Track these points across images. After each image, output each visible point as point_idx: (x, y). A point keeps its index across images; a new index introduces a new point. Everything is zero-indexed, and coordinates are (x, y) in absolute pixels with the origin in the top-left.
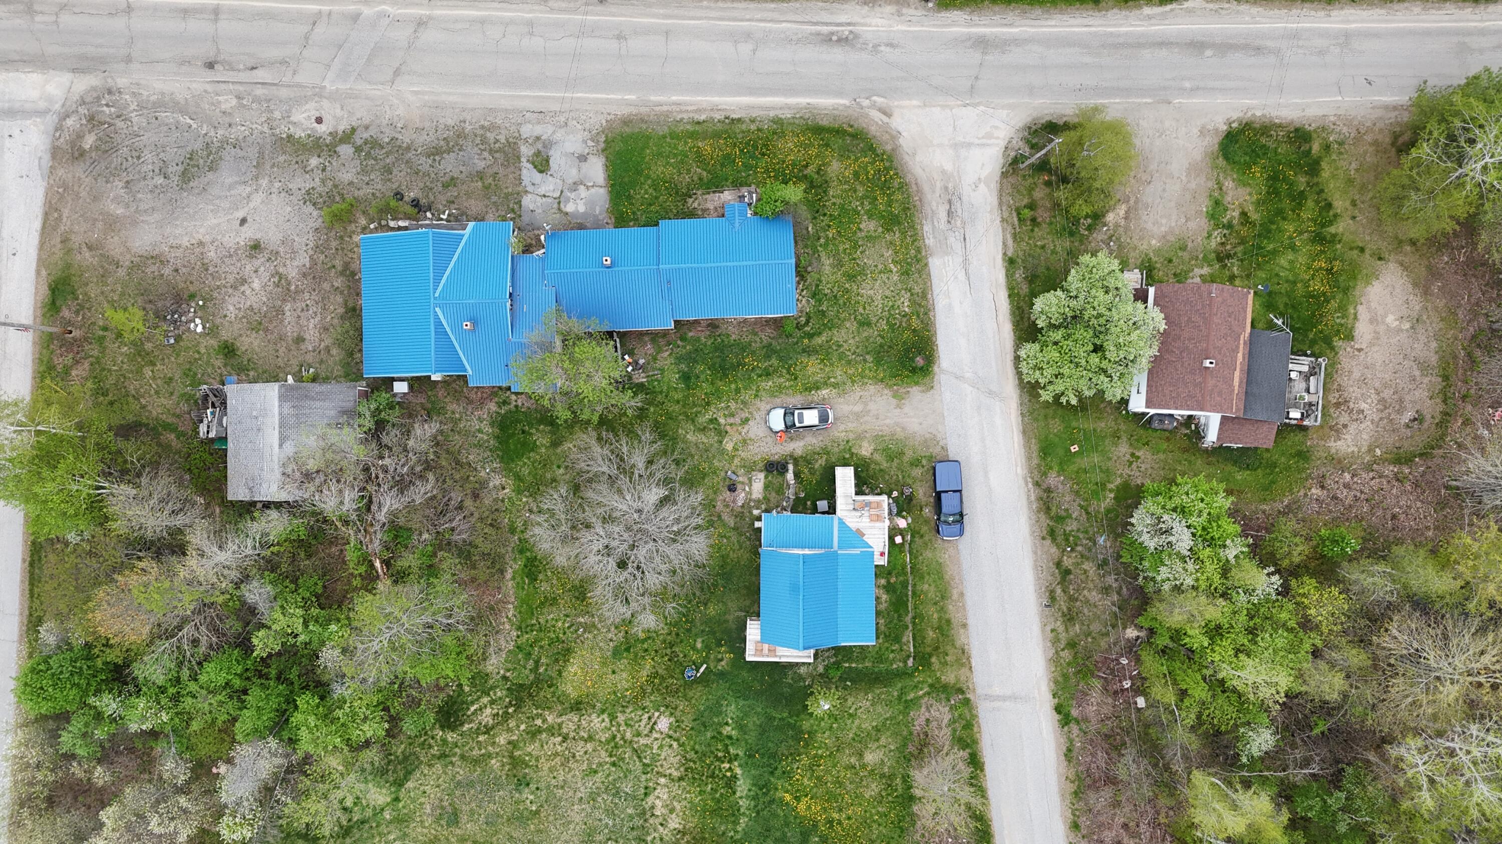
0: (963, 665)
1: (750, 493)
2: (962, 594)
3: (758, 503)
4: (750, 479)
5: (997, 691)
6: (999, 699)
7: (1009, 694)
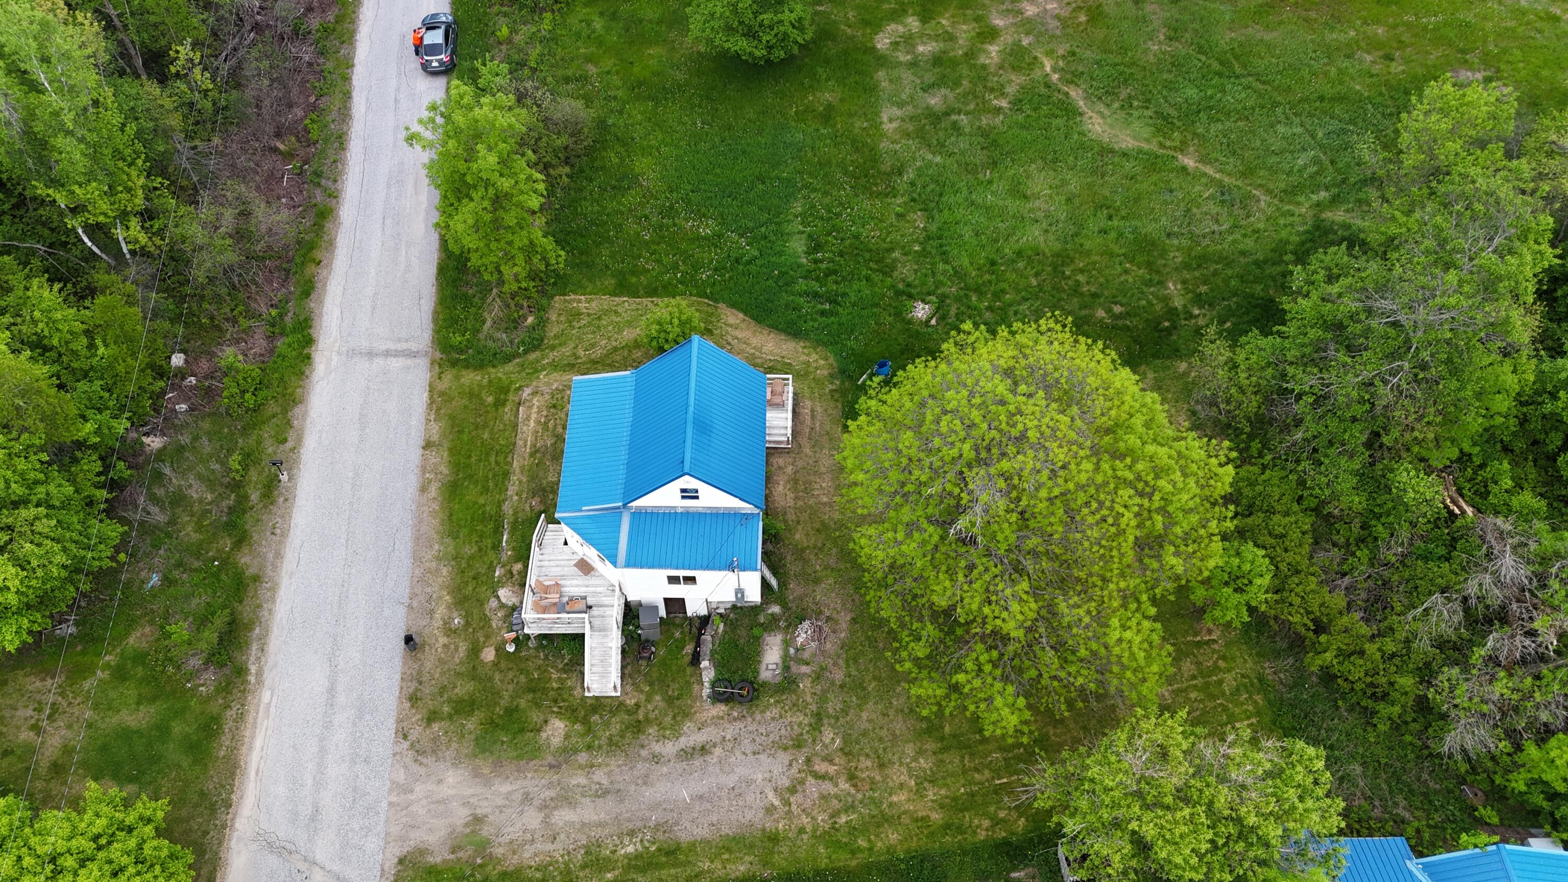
0: (442, 394)
1: (786, 644)
2: (423, 489)
3: (772, 625)
4: (786, 668)
5: (396, 363)
6: (397, 354)
7: (380, 361)
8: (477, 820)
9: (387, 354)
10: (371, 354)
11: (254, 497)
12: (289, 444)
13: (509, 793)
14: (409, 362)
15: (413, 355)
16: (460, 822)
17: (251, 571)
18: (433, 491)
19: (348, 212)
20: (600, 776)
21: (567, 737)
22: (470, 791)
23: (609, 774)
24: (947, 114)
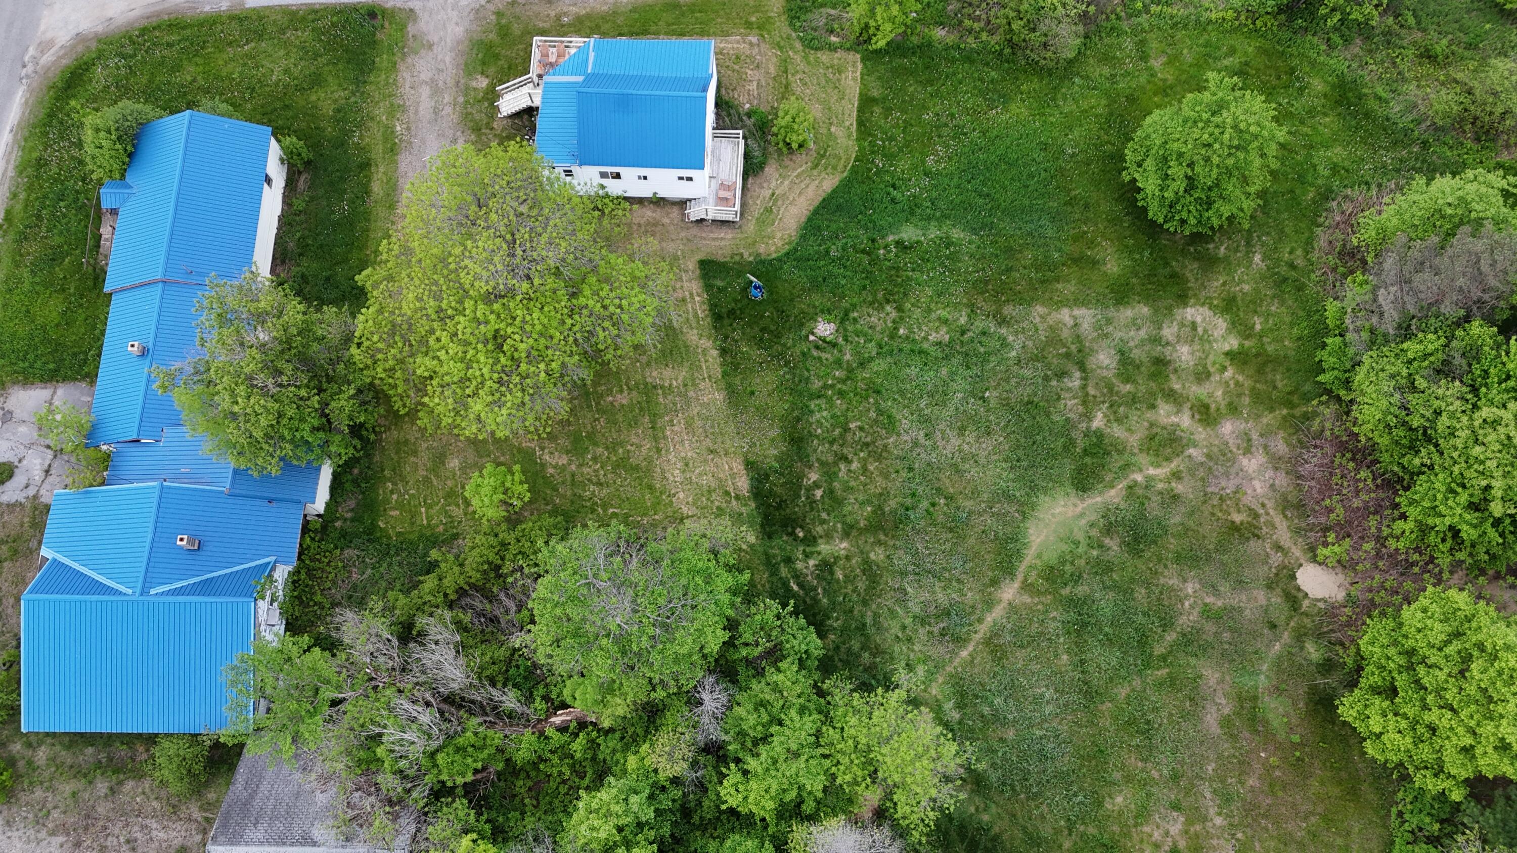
8: (430, 46)
13: (444, 62)
16: (430, 38)
20: (448, 110)
21: (475, 89)
22: (448, 40)
23: (448, 115)
24: (1082, 368)
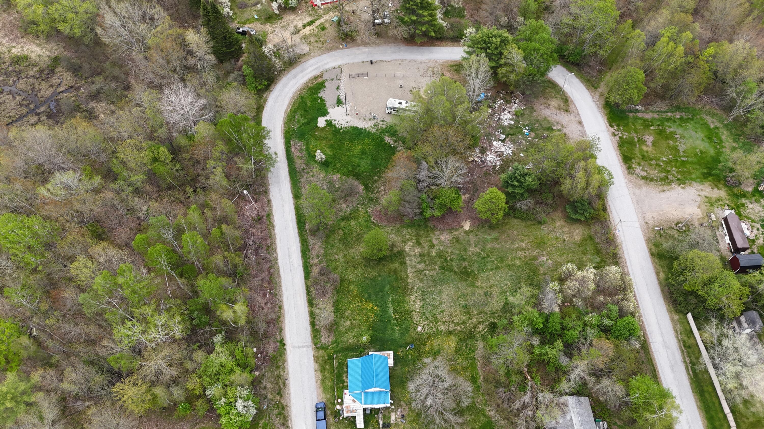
0: (316, 357)
1: (396, 415)
2: (316, 382)
3: (392, 411)
4: (396, 420)
5: (305, 349)
6: (304, 347)
7: (301, 349)
9: (303, 347)
10: (299, 347)
11: (282, 386)
12: (286, 372)
14: (307, 348)
15: (308, 347)
17: (285, 404)
18: (319, 383)
19: (286, 306)
24: (423, 271)
